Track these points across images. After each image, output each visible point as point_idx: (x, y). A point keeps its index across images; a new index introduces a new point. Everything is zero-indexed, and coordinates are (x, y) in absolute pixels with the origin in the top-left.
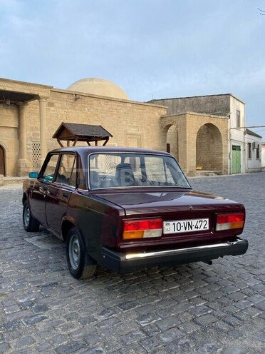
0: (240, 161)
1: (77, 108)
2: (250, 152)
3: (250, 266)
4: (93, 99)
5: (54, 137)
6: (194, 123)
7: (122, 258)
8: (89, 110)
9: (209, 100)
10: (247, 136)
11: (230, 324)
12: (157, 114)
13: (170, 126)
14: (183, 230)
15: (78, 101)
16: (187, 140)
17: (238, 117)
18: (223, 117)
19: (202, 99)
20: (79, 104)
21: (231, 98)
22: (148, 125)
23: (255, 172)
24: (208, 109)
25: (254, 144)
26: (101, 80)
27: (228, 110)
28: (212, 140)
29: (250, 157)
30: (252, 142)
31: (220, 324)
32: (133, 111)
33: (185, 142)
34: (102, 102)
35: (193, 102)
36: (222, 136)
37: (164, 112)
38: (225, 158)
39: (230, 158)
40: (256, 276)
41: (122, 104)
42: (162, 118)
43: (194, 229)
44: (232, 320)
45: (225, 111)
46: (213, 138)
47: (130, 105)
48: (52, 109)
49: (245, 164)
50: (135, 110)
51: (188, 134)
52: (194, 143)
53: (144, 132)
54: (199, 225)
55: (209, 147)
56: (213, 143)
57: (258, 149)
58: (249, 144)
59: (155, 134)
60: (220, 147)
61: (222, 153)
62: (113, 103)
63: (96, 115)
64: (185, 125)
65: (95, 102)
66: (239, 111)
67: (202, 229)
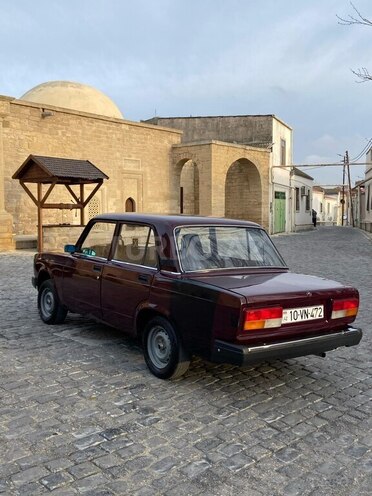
0: (284, 214)
1: (46, 130)
2: (297, 200)
3: (352, 359)
4: (70, 117)
5: (16, 176)
6: (223, 157)
7: (245, 351)
8: (64, 134)
9: (242, 122)
10: (294, 177)
11: (357, 417)
12: (166, 142)
13: (186, 160)
14: (299, 319)
15: (47, 119)
16: (213, 183)
17: (283, 149)
18: (263, 150)
19: (232, 120)
20: (48, 124)
21: (274, 121)
22: (154, 159)
23: (303, 230)
24: (240, 137)
25: (303, 189)
26: (79, 86)
27: (268, 138)
28: (246, 184)
29: (297, 208)
30: (300, 186)
31: (347, 418)
32: (131, 137)
33: (210, 186)
34: (85, 122)
35: (218, 124)
36: (262, 177)
37: (176, 140)
38: (265, 210)
39: (271, 211)
40: (363, 371)
41: (114, 126)
42: (174, 148)
43: (310, 318)
44: (357, 413)
45: (266, 140)
46: (248, 180)
47: (127, 127)
48: (7, 130)
49: (291, 219)
50: (134, 136)
51: (213, 175)
52: (222, 187)
53: (148, 170)
54: (314, 312)
55: (241, 194)
56: (248, 187)
57: (308, 197)
58: (297, 189)
59: (164, 172)
60: (258, 195)
61: (260, 204)
62: (101, 124)
63: (76, 142)
64: (209, 160)
65: (73, 122)
66: (283, 141)
67: (317, 317)
